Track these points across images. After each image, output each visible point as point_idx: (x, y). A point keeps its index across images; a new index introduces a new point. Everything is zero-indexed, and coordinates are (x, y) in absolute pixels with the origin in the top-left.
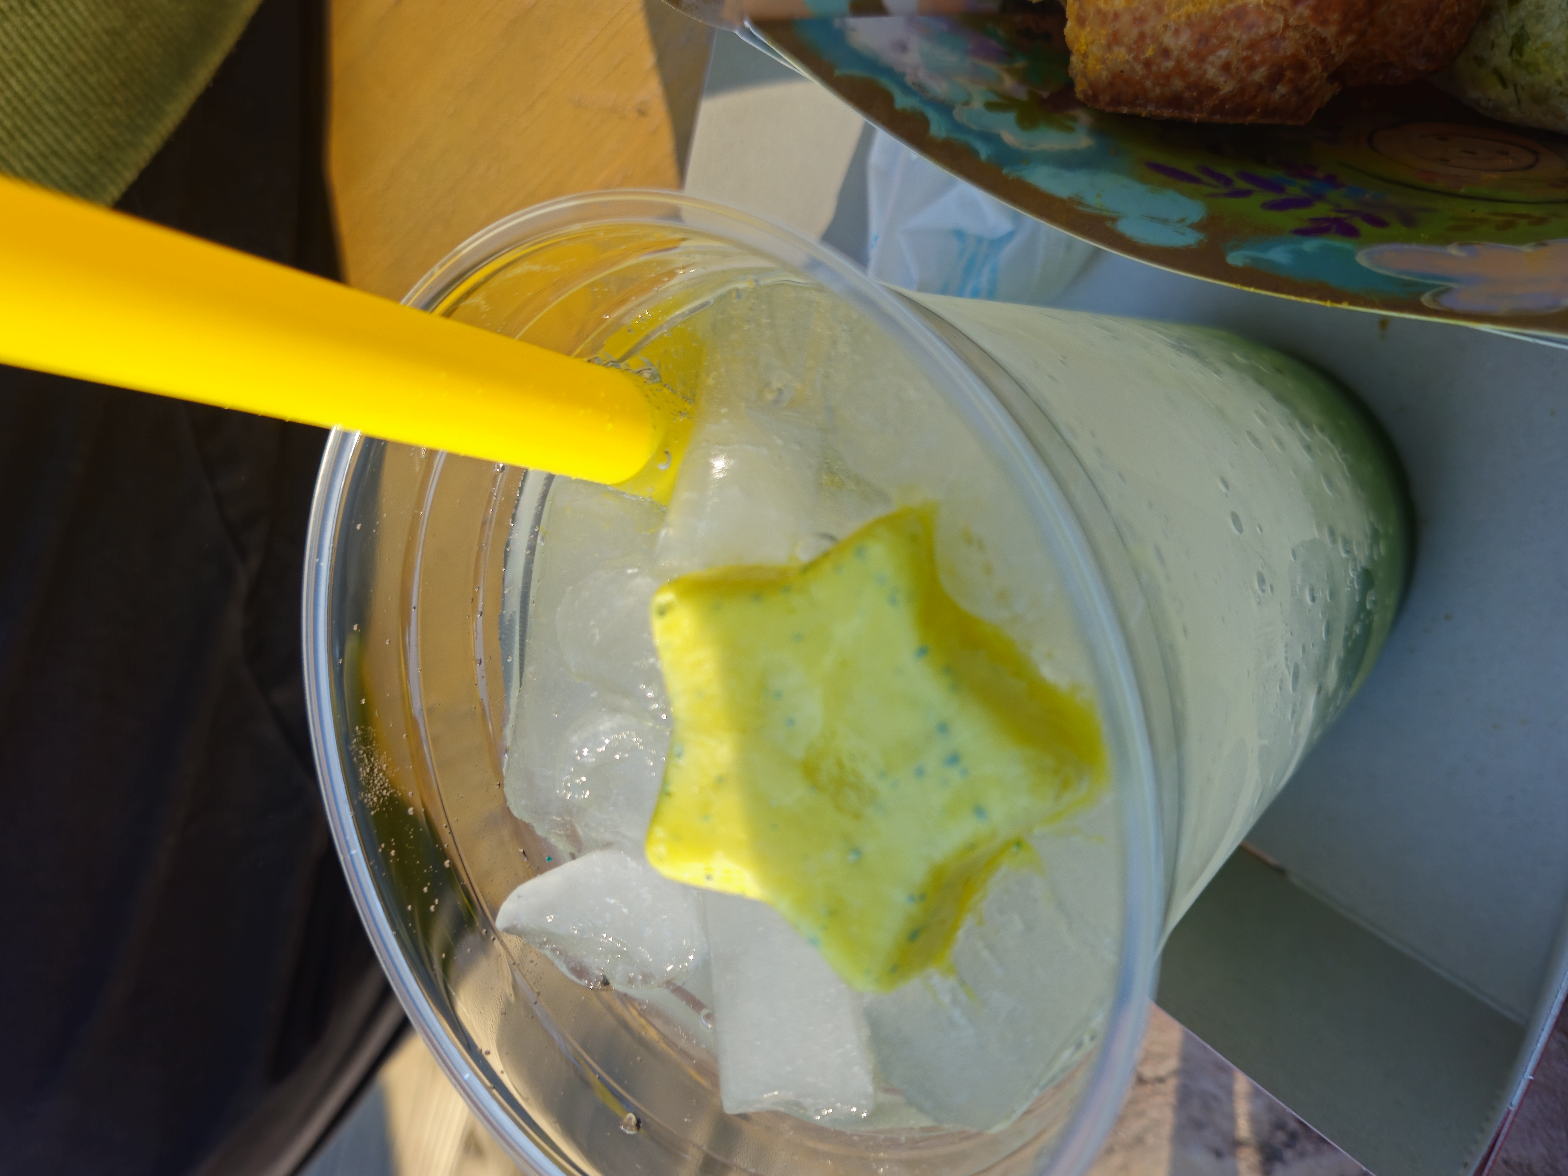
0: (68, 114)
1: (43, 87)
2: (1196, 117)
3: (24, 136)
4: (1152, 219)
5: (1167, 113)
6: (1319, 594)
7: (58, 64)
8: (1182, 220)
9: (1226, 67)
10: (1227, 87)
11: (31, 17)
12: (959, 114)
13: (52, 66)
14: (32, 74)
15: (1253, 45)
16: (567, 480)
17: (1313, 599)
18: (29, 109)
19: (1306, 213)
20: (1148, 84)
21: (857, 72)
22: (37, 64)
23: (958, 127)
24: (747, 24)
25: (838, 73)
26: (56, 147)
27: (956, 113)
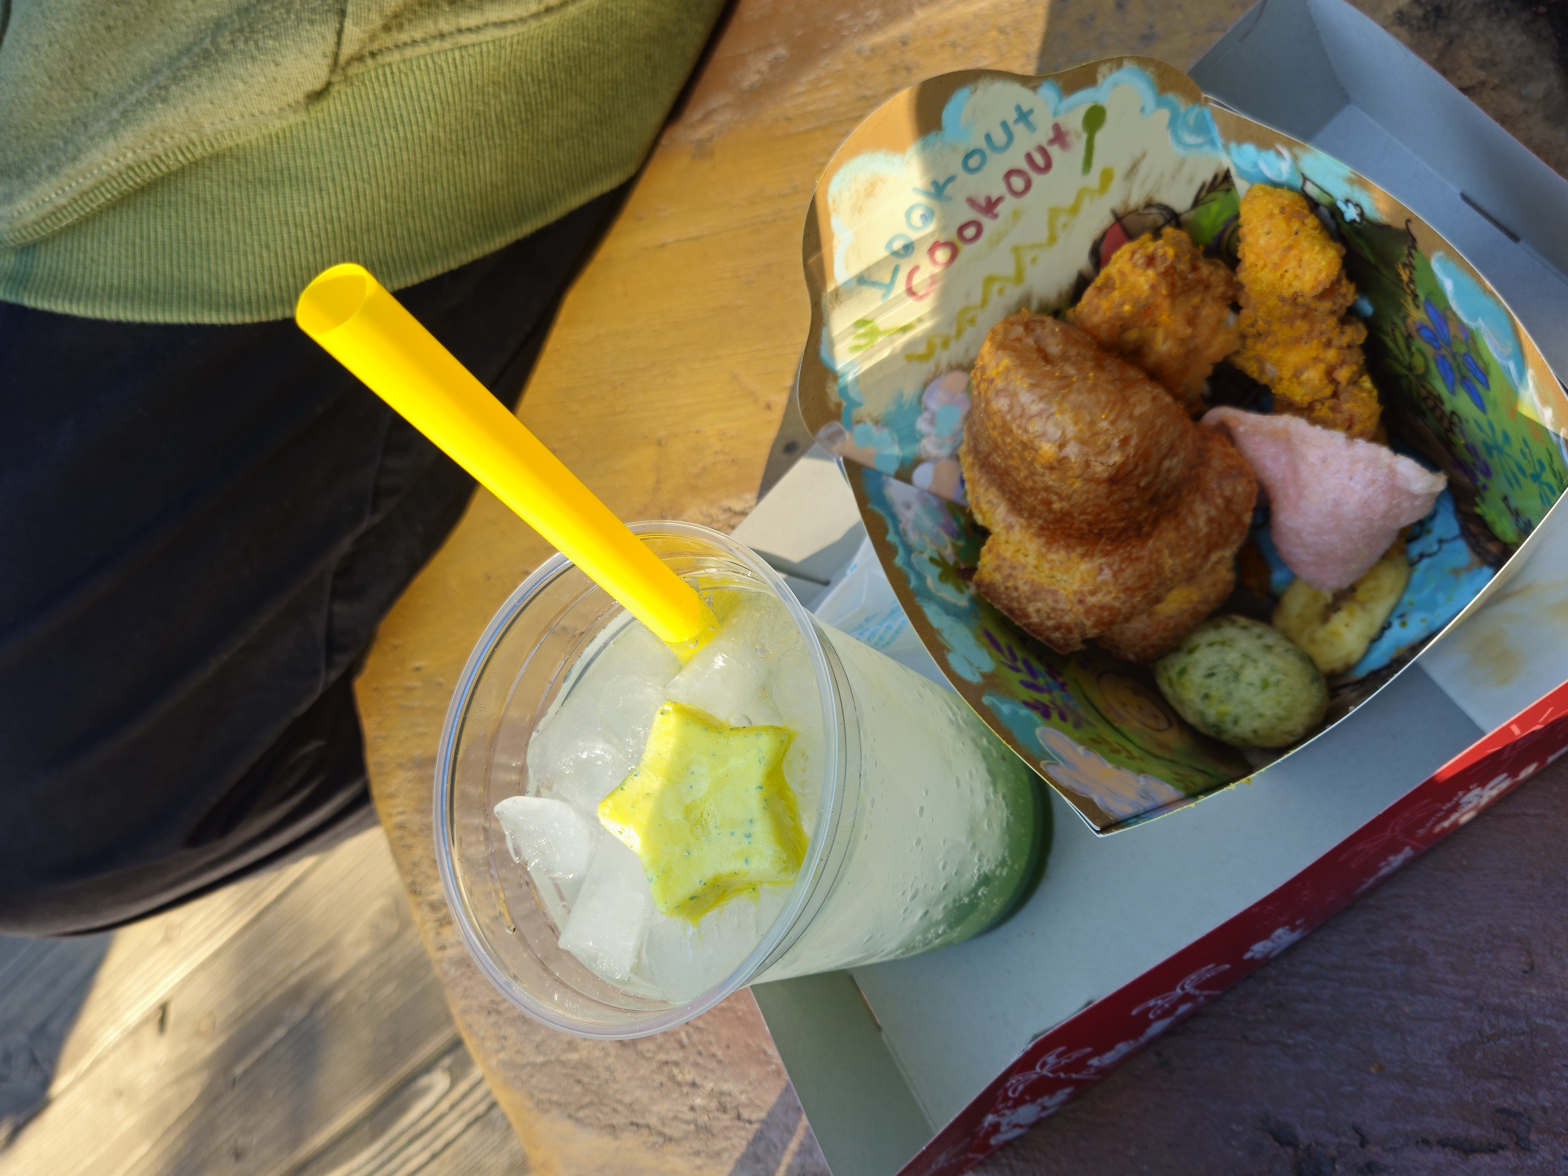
0: (443, 218)
1: (440, 197)
2: (1017, 623)
3: (413, 218)
4: (967, 660)
5: (1005, 613)
6: (948, 868)
7: (456, 190)
8: (978, 668)
9: (1038, 611)
10: (1035, 619)
11: (459, 159)
12: (914, 558)
13: (452, 189)
14: (439, 189)
15: (1054, 609)
16: (641, 625)
17: (944, 868)
18: (425, 205)
19: (1036, 695)
20: (1003, 596)
21: (878, 510)
22: (445, 184)
23: (909, 564)
24: (841, 459)
25: (870, 506)
26: (426, 231)
27: (913, 556)
